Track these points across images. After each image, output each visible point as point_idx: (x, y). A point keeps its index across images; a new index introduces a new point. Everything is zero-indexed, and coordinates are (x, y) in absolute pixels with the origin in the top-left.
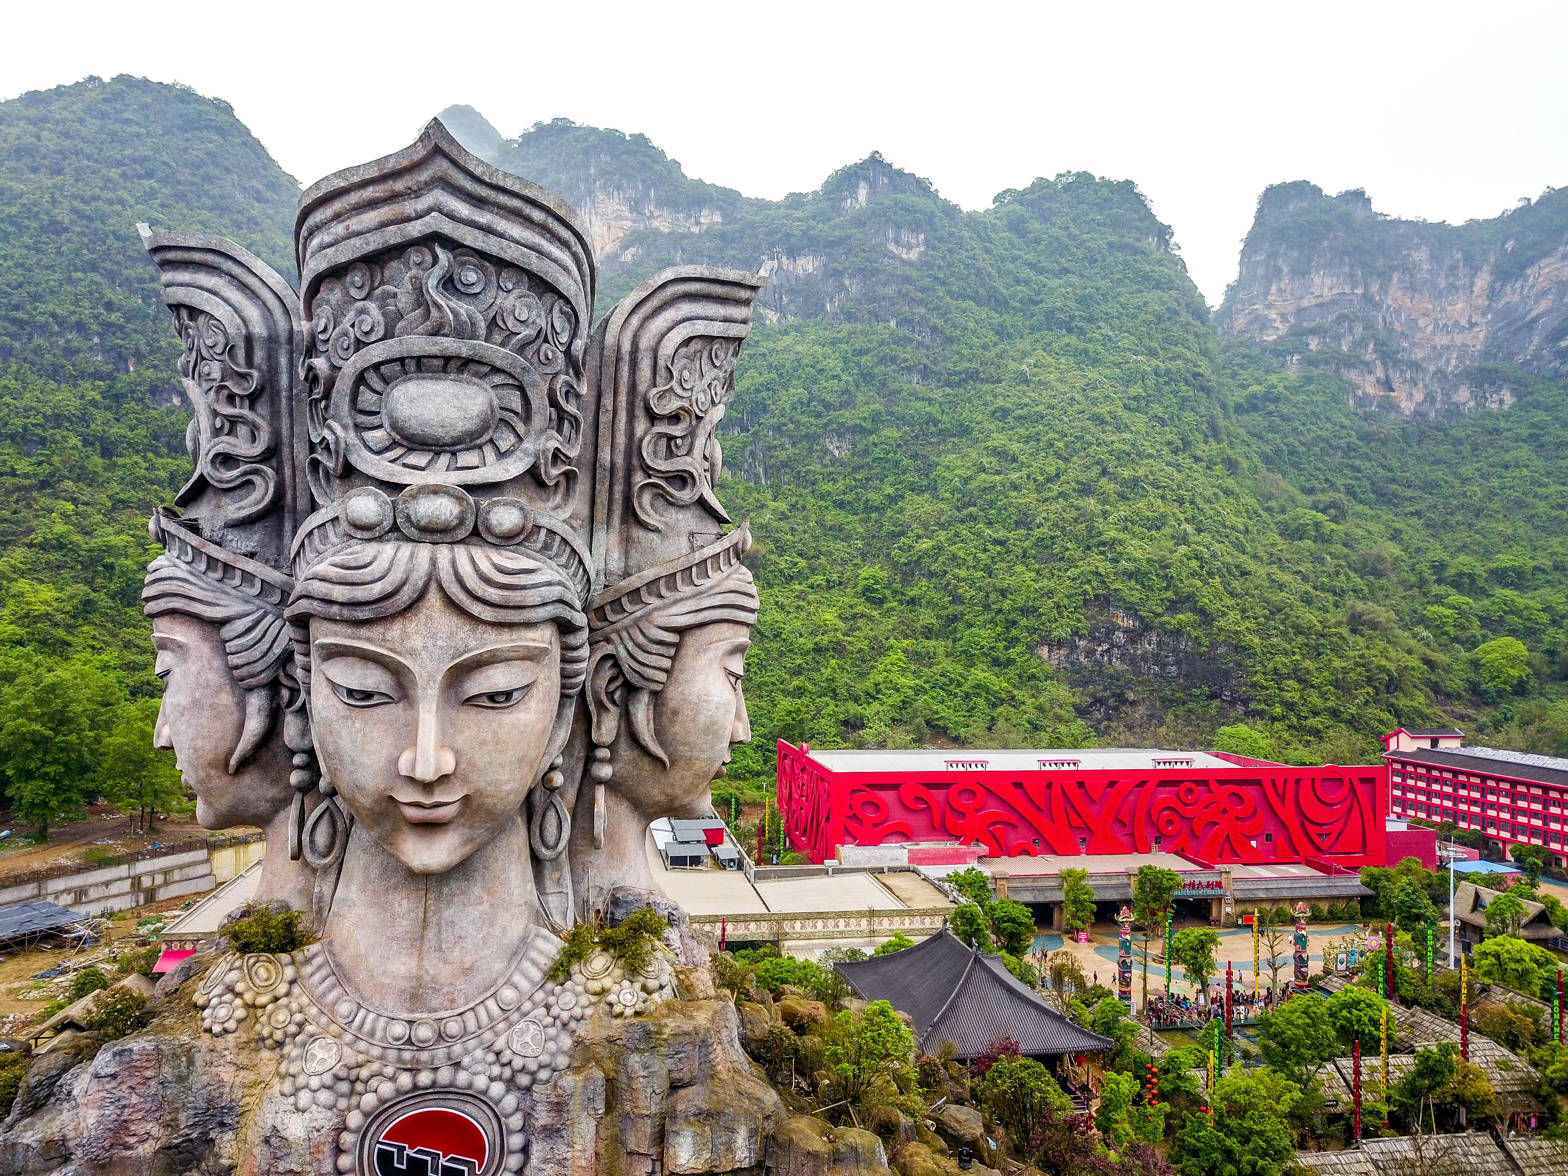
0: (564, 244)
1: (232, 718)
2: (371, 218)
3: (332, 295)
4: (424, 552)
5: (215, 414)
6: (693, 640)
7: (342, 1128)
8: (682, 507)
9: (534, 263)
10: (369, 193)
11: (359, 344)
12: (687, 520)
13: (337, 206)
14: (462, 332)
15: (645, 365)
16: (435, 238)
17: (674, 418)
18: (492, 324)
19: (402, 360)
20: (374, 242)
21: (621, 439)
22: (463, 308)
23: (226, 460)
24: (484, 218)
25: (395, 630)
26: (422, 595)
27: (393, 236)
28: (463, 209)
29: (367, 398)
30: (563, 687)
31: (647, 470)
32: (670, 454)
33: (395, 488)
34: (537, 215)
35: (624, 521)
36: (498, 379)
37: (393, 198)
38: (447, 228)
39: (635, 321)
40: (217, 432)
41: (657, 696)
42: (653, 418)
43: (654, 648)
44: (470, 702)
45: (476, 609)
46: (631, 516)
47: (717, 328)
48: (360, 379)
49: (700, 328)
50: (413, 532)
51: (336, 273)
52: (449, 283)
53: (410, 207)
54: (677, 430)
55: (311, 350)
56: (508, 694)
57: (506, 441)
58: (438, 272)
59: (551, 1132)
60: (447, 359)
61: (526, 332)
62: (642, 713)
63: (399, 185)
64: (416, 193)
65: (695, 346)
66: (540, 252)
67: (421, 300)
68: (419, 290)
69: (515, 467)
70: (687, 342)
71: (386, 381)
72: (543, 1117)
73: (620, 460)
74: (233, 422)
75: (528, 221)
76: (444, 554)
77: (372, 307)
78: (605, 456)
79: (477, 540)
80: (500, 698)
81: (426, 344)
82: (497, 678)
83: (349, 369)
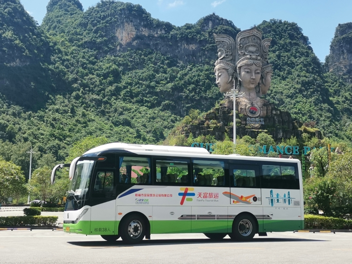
1: (228, 78)
2: (248, 33)
3: (243, 40)
5: (226, 51)
7: (246, 108)
9: (260, 37)
11: (246, 44)
14: (255, 43)
15: (264, 47)
16: (253, 35)
19: (250, 45)
20: (248, 36)
22: (255, 41)
23: (227, 55)
25: (251, 66)
26: (253, 64)
27: (250, 35)
28: (256, 33)
29: (246, 48)
33: (250, 55)
36: (257, 47)
40: (226, 53)
41: (265, 79)
43: (265, 74)
44: (256, 73)
51: (244, 38)
52: (254, 39)
55: (240, 44)
57: (257, 52)
61: (259, 43)
67: (252, 40)
70: (267, 45)
71: (248, 47)
72: (261, 109)
74: (228, 51)
77: (247, 41)
79: (256, 60)
80: (258, 73)
81: (252, 44)
82: (258, 71)
83: (245, 46)
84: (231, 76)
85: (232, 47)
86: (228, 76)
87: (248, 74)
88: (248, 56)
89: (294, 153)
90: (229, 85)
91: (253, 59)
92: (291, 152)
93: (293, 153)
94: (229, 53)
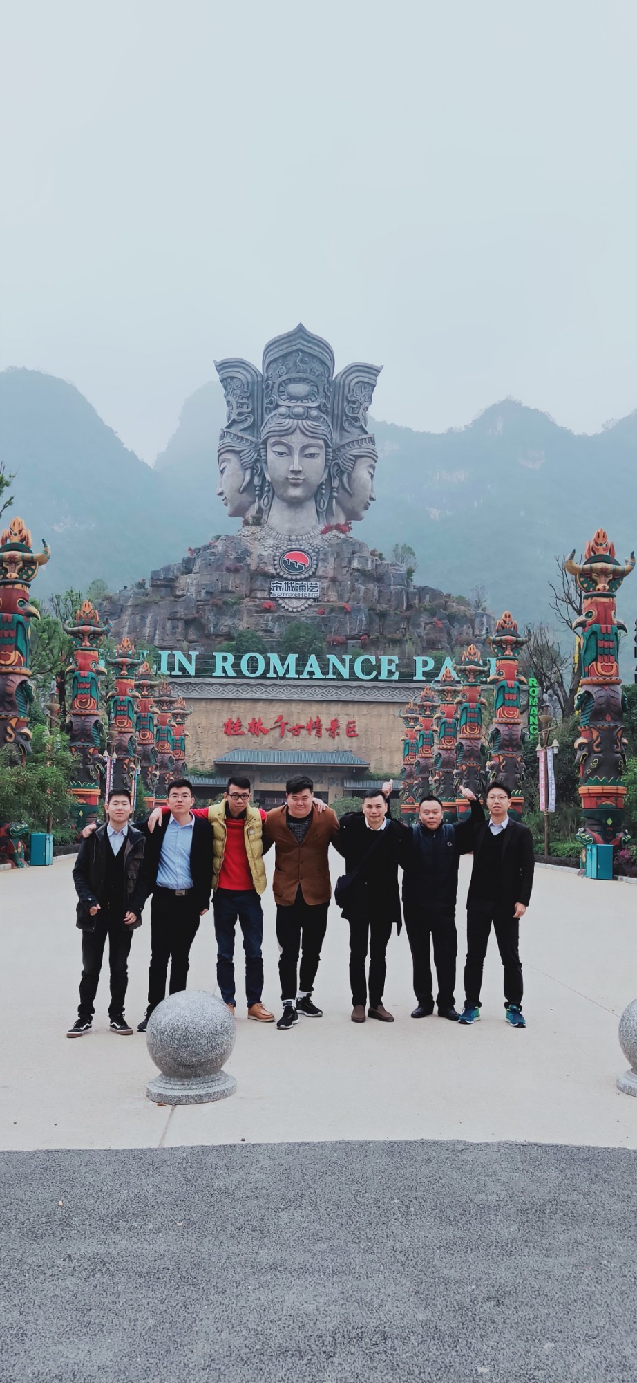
0: (328, 353)
1: (242, 477)
2: (284, 346)
3: (273, 366)
4: (296, 421)
5: (238, 403)
6: (359, 461)
7: (275, 556)
8: (357, 427)
9: (320, 356)
10: (285, 340)
11: (280, 376)
12: (358, 431)
13: (276, 344)
14: (305, 372)
15: (347, 388)
16: (299, 350)
17: (354, 402)
18: (311, 370)
19: (290, 379)
20: (285, 351)
21: (340, 408)
22: (305, 366)
23: (240, 414)
24: (310, 345)
25: (289, 437)
26: (295, 430)
27: (290, 350)
28: (305, 343)
29: (282, 389)
30: (326, 462)
31: (347, 416)
32: (353, 413)
33: (289, 407)
34: (322, 345)
35: (340, 430)
36: (312, 384)
37: (289, 342)
38: (302, 347)
39: (344, 376)
40: (238, 408)
41: (349, 475)
42: (349, 402)
43: (348, 460)
44: (305, 456)
45: (307, 433)
46: (343, 428)
47: (366, 380)
48: (280, 384)
49: (361, 379)
50: (293, 416)
51: (275, 360)
52: (302, 361)
53: (294, 343)
54: (355, 406)
55: (267, 380)
56: (314, 454)
57: (313, 399)
58: (299, 358)
59: (324, 560)
60: (300, 378)
61: (319, 373)
62: (345, 479)
63: (291, 338)
64: (295, 340)
65: (360, 384)
66: (322, 353)
67: (295, 365)
68: (295, 362)
69: (316, 404)
70: (358, 383)
71: (286, 384)
72: (321, 556)
73: (340, 413)
74: (242, 404)
75: (319, 346)
76: (300, 421)
77: (284, 367)
78: (336, 412)
79: (307, 418)
80: (312, 456)
81: (294, 375)
82: (312, 450)
83: (277, 382)
84: (248, 472)
85: (252, 392)
86: (241, 472)
87: (281, 459)
88: (282, 410)
89: (384, 676)
90: (245, 497)
91: (298, 416)
92: (375, 673)
93: (379, 673)
94: (244, 410)
